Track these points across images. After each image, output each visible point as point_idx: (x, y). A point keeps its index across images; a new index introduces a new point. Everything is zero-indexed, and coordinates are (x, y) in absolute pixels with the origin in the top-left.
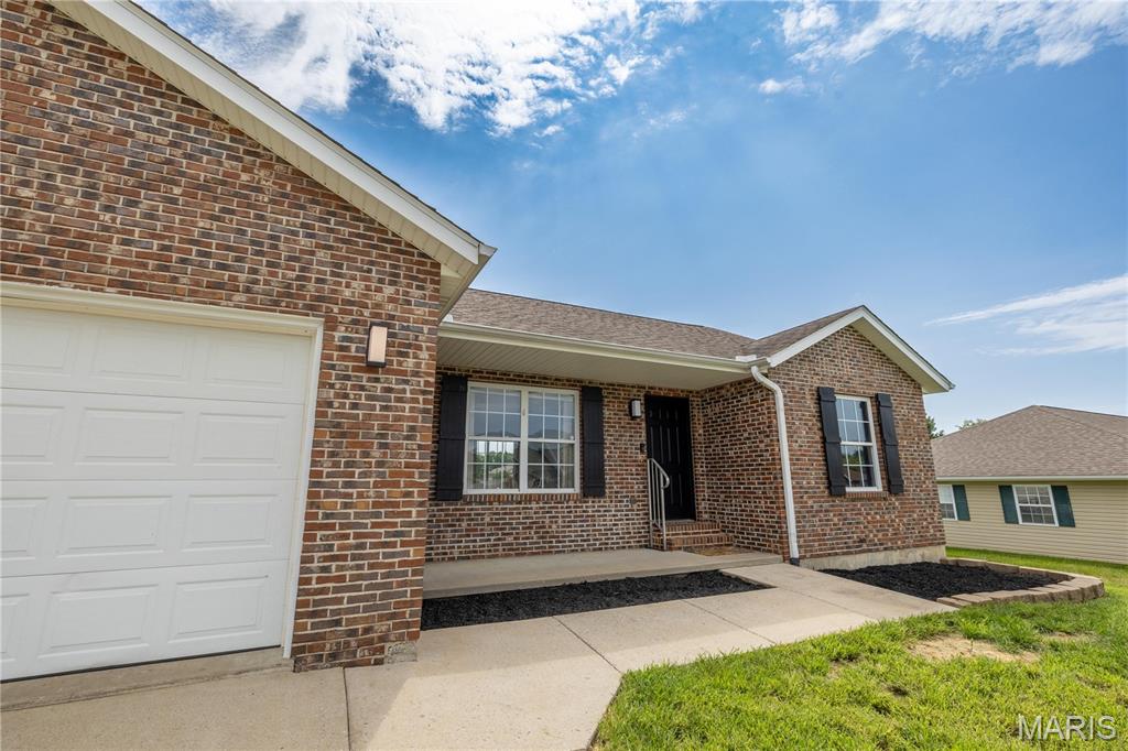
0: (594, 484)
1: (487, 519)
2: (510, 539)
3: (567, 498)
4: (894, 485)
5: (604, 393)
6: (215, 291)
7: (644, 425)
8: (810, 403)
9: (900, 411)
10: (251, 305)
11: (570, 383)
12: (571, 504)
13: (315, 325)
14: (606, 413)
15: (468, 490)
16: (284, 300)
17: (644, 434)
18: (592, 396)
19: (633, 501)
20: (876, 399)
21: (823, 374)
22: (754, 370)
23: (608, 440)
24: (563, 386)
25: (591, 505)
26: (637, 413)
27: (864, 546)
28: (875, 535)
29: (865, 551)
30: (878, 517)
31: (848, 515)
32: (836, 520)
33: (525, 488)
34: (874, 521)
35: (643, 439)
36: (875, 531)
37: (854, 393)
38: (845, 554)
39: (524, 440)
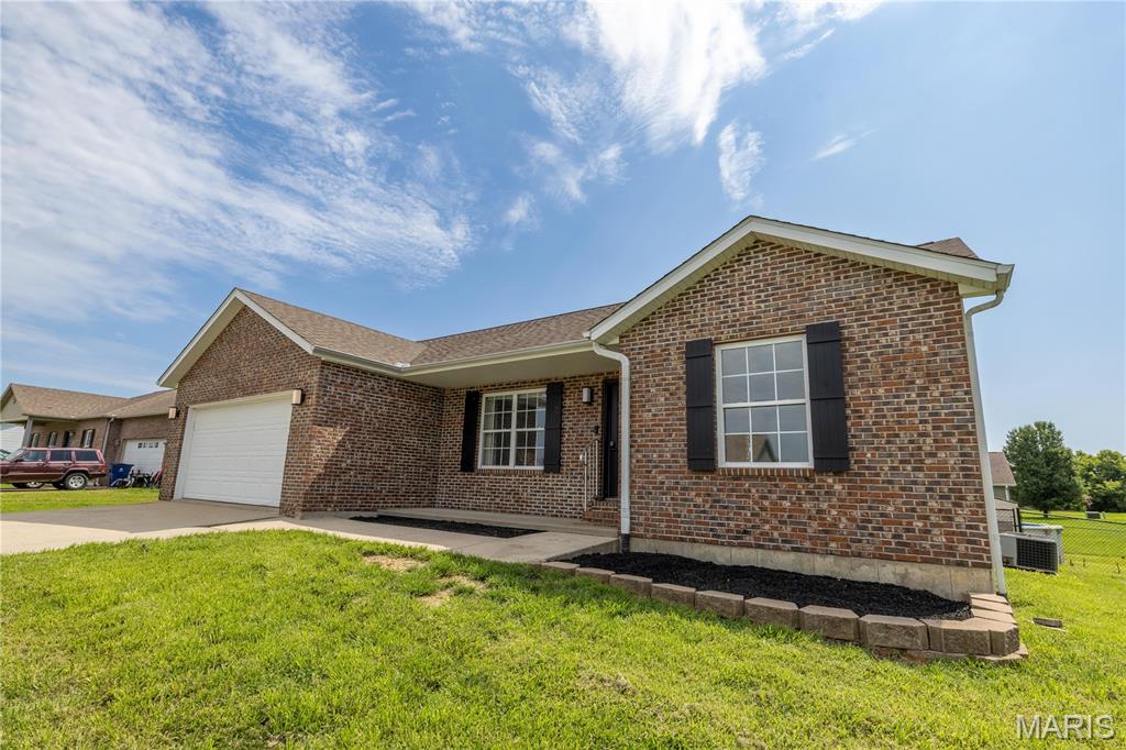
0: (553, 464)
1: (487, 486)
2: (498, 500)
3: (535, 473)
5: (567, 385)
7: (600, 409)
10: (283, 390)
11: (540, 383)
12: (537, 478)
14: (567, 402)
15: (480, 466)
16: (288, 386)
17: (599, 417)
18: (556, 390)
22: (595, 346)
23: (567, 425)
24: (536, 386)
25: (551, 480)
26: (585, 399)
27: (748, 539)
28: (775, 528)
29: (749, 546)
30: (787, 504)
31: (722, 496)
32: (699, 500)
33: (512, 466)
34: (776, 508)
35: (599, 422)
36: (775, 522)
37: (764, 335)
38: (711, 543)
39: (513, 430)
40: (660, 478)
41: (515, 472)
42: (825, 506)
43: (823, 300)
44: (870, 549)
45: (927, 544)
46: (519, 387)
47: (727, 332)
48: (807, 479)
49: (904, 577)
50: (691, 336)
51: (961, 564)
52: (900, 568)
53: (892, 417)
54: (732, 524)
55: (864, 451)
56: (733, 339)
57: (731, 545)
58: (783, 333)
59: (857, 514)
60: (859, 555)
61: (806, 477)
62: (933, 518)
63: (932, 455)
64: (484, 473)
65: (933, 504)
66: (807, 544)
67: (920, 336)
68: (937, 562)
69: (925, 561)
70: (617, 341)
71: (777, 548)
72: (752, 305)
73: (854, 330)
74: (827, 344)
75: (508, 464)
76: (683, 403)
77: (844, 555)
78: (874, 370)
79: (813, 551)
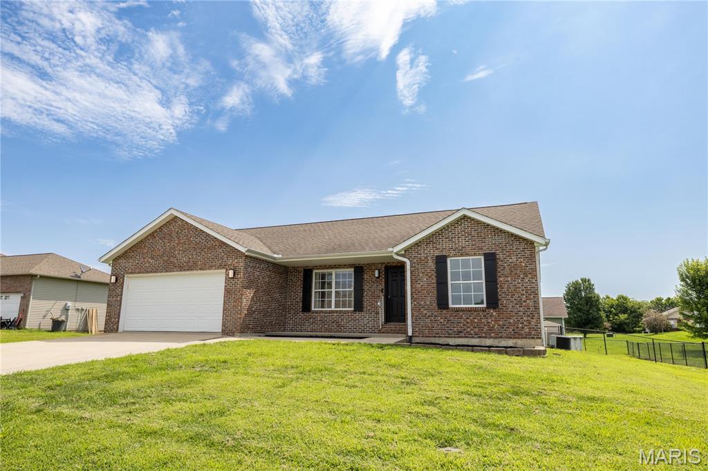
0: (359, 307)
1: (319, 319)
2: (326, 326)
3: (348, 312)
4: (493, 303)
5: (365, 268)
7: (383, 280)
10: (216, 269)
11: (350, 266)
12: (350, 314)
13: (224, 270)
14: (365, 276)
15: (313, 309)
16: (220, 267)
17: (383, 284)
18: (360, 270)
19: (376, 313)
20: (486, 255)
22: (393, 254)
23: (366, 288)
24: (347, 268)
25: (358, 315)
26: (377, 275)
27: (462, 334)
28: (472, 330)
29: (462, 337)
30: (476, 320)
31: (452, 318)
32: (442, 320)
33: (333, 308)
34: (472, 322)
35: (383, 287)
36: (472, 327)
37: (467, 255)
38: (447, 337)
39: (333, 290)
40: (425, 312)
41: (336, 312)
42: (490, 321)
43: (490, 244)
44: (505, 335)
45: (523, 332)
46: (337, 268)
47: (453, 252)
48: (484, 311)
49: (516, 344)
50: (437, 253)
51: (533, 338)
52: (514, 341)
53: (513, 288)
54: (455, 329)
55: (503, 301)
56: (455, 256)
57: (455, 337)
58: (475, 254)
59: (501, 323)
60: (501, 337)
61: (483, 310)
62: (525, 323)
63: (525, 302)
64: (316, 312)
65: (525, 318)
66: (484, 335)
67: (522, 260)
68: (526, 338)
69: (522, 338)
70: (403, 252)
71: (473, 337)
72: (462, 243)
73: (500, 256)
74: (491, 259)
75: (331, 307)
76: (435, 281)
77: (496, 338)
78: (507, 271)
79: (486, 337)
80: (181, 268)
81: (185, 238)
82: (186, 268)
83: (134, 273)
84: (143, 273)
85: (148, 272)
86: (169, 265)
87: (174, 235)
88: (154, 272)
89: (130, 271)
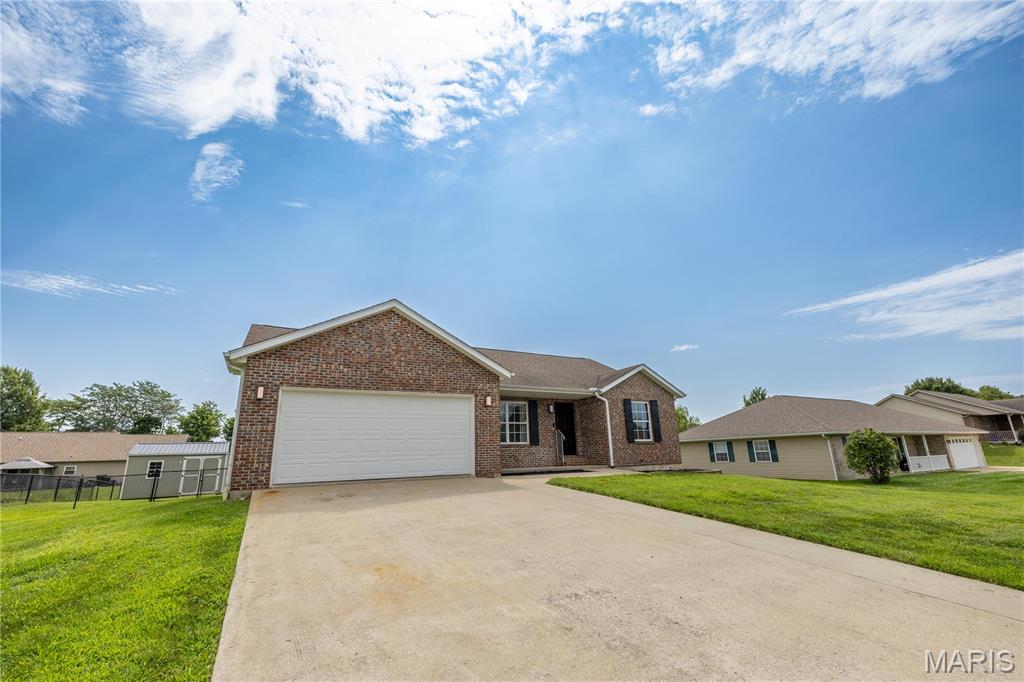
0: (535, 441)
3: (523, 446)
4: (658, 438)
5: (538, 402)
6: (454, 390)
7: (554, 415)
8: (621, 405)
9: (662, 407)
10: (461, 393)
11: (524, 399)
12: (526, 448)
13: (473, 396)
14: (539, 411)
16: (467, 391)
17: (554, 419)
18: (533, 403)
19: (550, 447)
20: (651, 402)
21: (627, 393)
22: (597, 394)
23: (540, 422)
24: (522, 401)
25: (534, 449)
26: (552, 411)
27: (643, 463)
28: (648, 459)
30: (649, 451)
31: (636, 450)
33: (508, 442)
34: (647, 453)
36: (648, 457)
37: (641, 400)
39: (507, 423)
40: (620, 445)
41: (510, 446)
42: (656, 451)
43: (653, 393)
44: (665, 462)
46: (512, 400)
47: (634, 397)
49: (671, 468)
50: (624, 397)
52: (670, 465)
53: (666, 427)
54: (639, 459)
55: (662, 435)
56: (635, 400)
58: (644, 401)
59: (662, 453)
67: (669, 407)
72: (638, 390)
73: (657, 403)
74: (653, 404)
75: (505, 441)
76: (623, 419)
78: (662, 415)
80: (405, 386)
81: (409, 345)
82: (414, 387)
83: (308, 385)
84: (326, 386)
85: (338, 387)
86: (380, 379)
87: (388, 337)
88: (352, 388)
89: (296, 381)
